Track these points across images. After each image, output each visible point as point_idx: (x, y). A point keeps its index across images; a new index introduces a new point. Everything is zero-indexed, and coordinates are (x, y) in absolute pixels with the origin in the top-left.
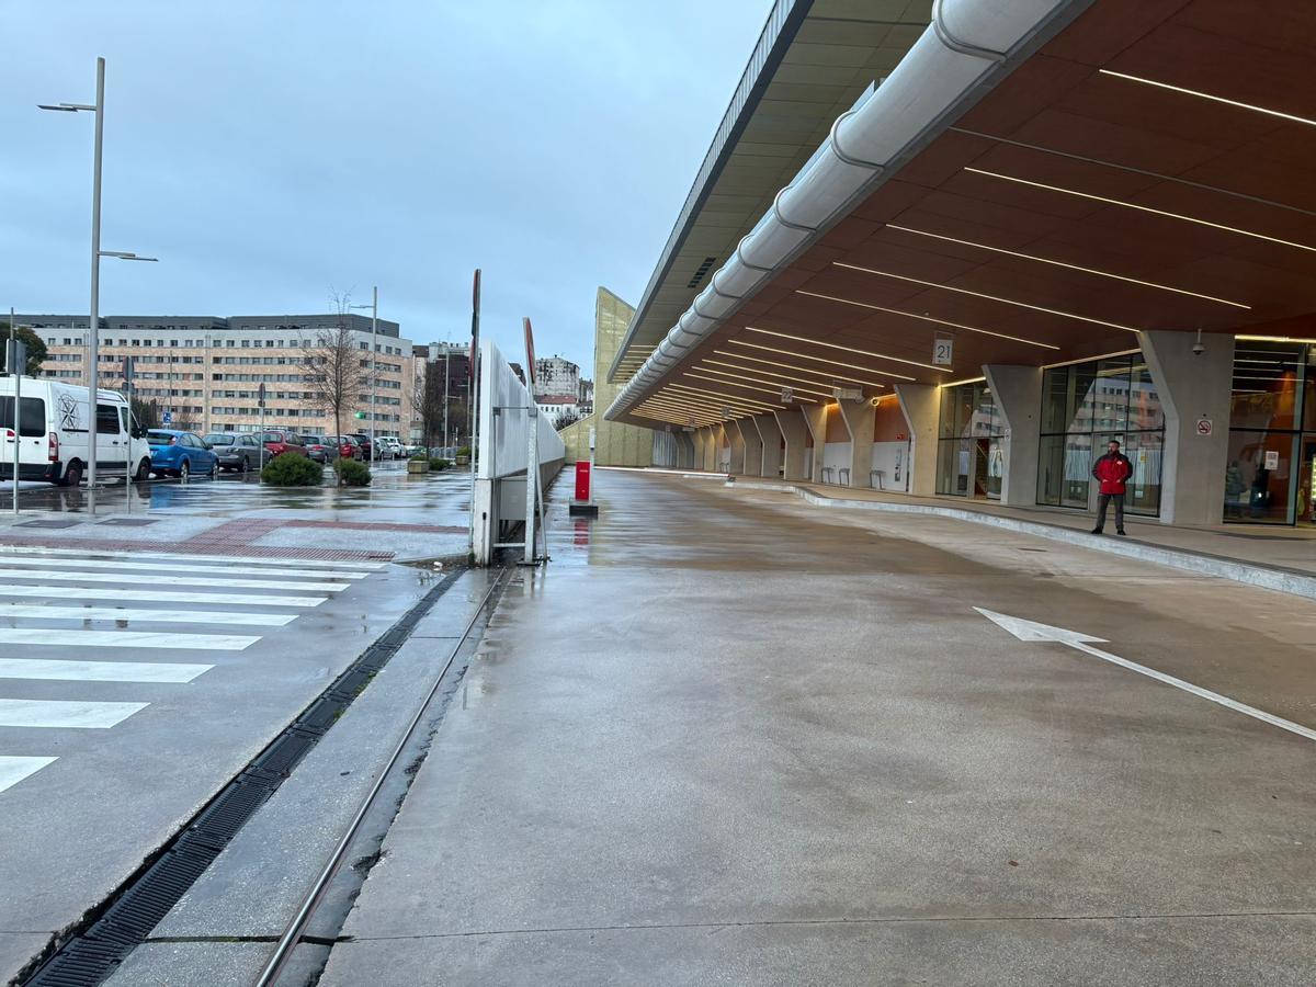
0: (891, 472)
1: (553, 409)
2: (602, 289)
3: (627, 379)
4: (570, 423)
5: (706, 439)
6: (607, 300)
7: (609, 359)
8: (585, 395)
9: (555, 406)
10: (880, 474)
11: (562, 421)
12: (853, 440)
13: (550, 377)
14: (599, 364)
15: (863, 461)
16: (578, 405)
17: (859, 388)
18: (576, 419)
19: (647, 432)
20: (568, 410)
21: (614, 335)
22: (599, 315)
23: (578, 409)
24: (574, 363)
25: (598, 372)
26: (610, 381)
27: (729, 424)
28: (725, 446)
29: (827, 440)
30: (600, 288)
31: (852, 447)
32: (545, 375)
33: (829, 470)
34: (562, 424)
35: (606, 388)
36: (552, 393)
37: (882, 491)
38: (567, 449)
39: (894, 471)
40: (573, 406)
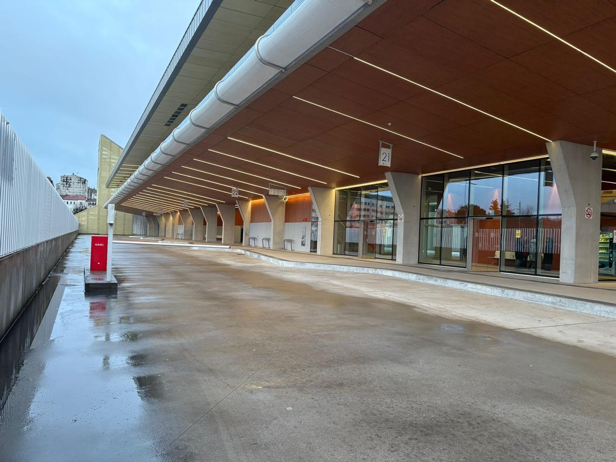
0: (299, 241)
1: (71, 202)
2: (103, 136)
3: (118, 186)
4: (81, 210)
5: (167, 219)
6: (106, 143)
7: (107, 175)
8: (91, 196)
9: (73, 201)
10: (291, 241)
11: (77, 209)
12: (273, 221)
13: (70, 185)
14: (100, 177)
15: (279, 234)
16: (87, 201)
17: (284, 189)
18: (86, 209)
19: (129, 216)
20: (81, 203)
21: (110, 162)
22: (101, 150)
23: (87, 203)
24: (85, 178)
25: (100, 182)
26: (108, 187)
27: (184, 212)
28: (180, 223)
29: (252, 221)
30: (102, 135)
31: (272, 225)
32: (67, 184)
33: (254, 239)
34: (77, 211)
35: (105, 191)
36: (71, 194)
37: (292, 251)
38: (80, 225)
39: (301, 240)
40: (85, 201)
